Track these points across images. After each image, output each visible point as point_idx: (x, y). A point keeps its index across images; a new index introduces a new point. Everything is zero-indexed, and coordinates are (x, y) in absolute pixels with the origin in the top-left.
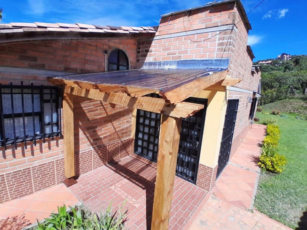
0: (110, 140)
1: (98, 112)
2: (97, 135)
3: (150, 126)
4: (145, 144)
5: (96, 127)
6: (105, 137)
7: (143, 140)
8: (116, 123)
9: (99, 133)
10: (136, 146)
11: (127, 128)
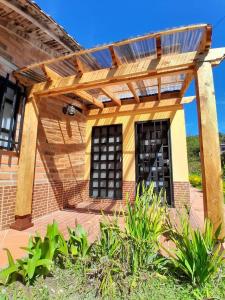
0: (66, 176)
1: (56, 136)
2: (53, 165)
3: (107, 162)
4: (102, 184)
5: (53, 154)
6: (62, 171)
7: (99, 180)
8: (72, 156)
9: (56, 164)
10: (92, 189)
11: (81, 166)
